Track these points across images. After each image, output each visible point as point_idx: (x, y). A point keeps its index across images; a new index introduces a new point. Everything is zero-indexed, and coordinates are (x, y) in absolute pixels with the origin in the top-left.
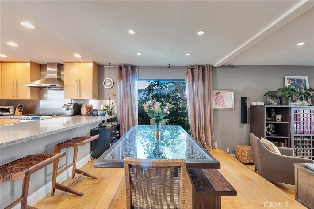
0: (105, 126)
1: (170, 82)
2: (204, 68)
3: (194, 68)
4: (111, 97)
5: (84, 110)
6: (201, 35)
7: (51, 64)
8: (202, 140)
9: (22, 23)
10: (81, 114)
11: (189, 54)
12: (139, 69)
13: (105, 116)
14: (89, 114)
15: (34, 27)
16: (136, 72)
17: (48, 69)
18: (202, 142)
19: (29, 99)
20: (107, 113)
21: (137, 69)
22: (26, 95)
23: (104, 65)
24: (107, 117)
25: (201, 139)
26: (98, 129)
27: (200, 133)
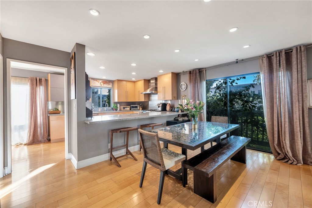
0: (178, 120)
1: (241, 78)
2: (292, 51)
3: (273, 56)
4: (184, 98)
5: (168, 108)
6: (235, 31)
7: (152, 79)
8: (284, 148)
9: (132, 65)
10: (166, 111)
11: (248, 46)
12: (207, 71)
13: (178, 112)
14: (170, 110)
15: (136, 65)
16: (204, 73)
17: (151, 81)
18: (284, 151)
19: (144, 101)
20: (180, 110)
21: (204, 71)
22: (142, 99)
23: (180, 73)
24: (180, 113)
25: (282, 146)
26: (173, 121)
27: (281, 138)
